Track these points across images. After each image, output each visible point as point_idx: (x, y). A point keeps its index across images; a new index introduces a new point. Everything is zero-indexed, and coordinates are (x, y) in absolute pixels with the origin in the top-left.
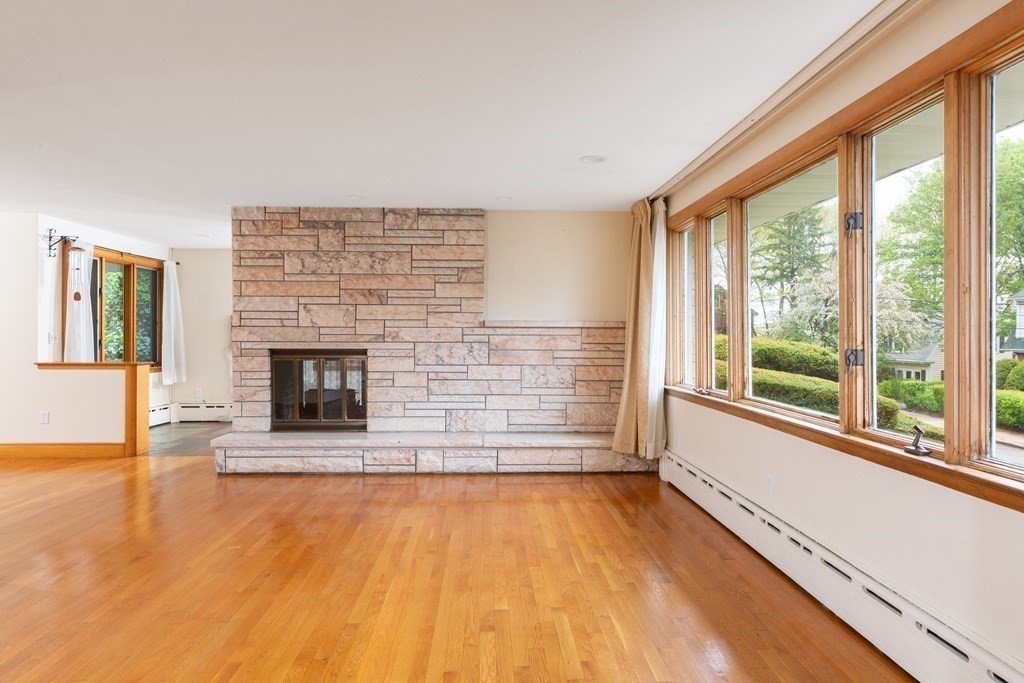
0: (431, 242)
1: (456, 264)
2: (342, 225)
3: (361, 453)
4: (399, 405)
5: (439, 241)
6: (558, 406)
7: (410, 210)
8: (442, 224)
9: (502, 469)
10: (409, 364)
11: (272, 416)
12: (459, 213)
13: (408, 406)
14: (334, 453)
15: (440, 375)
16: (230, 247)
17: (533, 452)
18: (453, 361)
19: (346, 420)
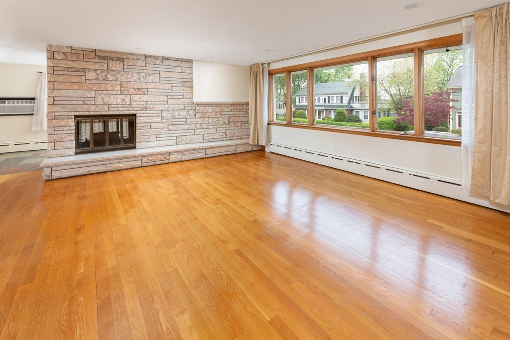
0: (170, 70)
1: (181, 80)
2: (121, 60)
3: (141, 158)
4: (153, 136)
5: (174, 71)
6: (223, 131)
7: (159, 57)
8: (175, 64)
9: (207, 156)
10: (159, 119)
11: (75, 147)
12: (182, 60)
13: (158, 136)
14: (126, 160)
15: (174, 123)
16: (46, 65)
17: (220, 148)
18: (180, 117)
19: (123, 145)
